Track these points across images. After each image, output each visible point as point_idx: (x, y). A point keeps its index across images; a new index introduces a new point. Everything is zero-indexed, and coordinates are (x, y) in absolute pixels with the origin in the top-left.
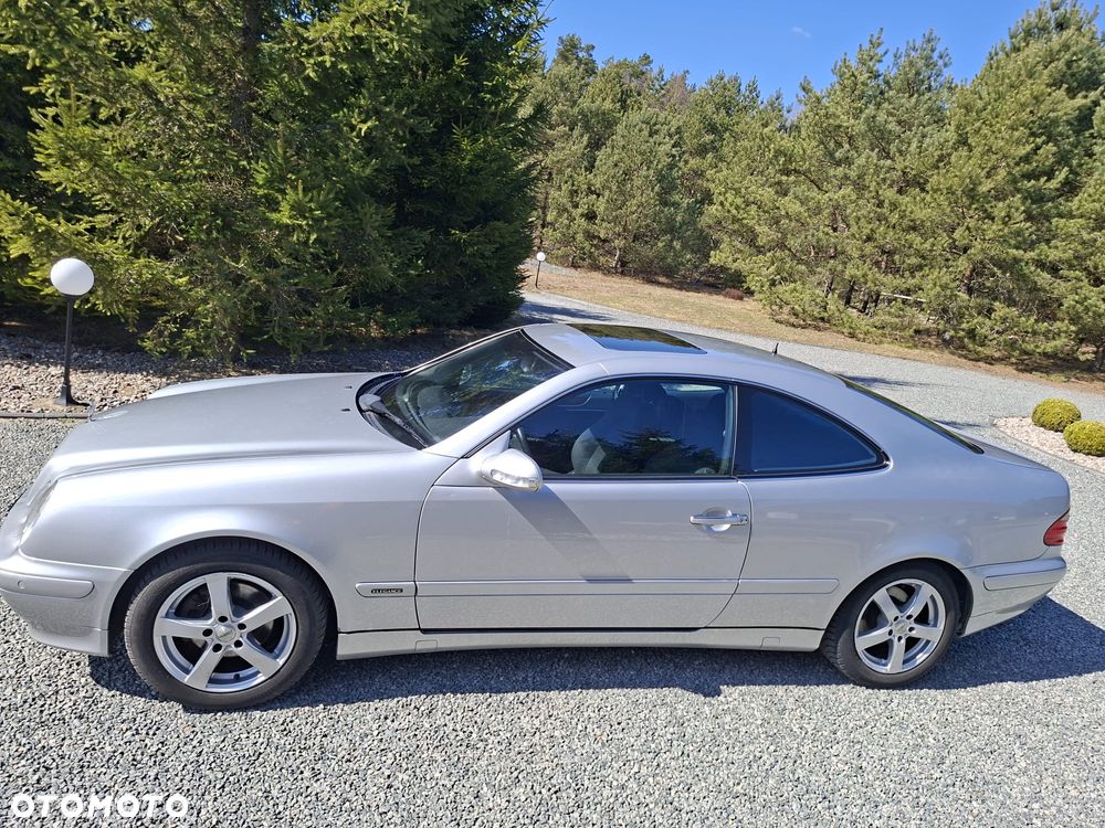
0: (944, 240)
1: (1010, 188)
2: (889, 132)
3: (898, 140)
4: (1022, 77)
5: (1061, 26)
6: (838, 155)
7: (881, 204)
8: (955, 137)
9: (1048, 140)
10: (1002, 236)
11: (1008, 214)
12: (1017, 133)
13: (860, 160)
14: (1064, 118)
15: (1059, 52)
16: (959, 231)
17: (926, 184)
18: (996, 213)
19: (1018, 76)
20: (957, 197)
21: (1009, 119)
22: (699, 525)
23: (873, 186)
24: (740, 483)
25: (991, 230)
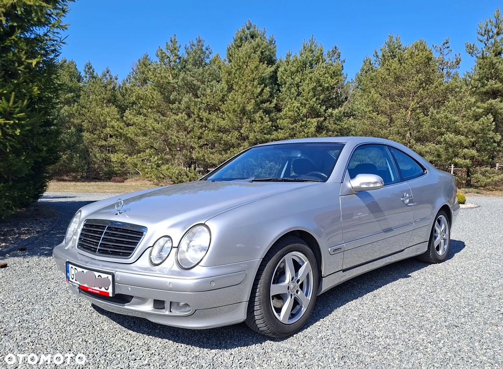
0: (236, 133)
1: (257, 108)
2: (195, 85)
3: (200, 89)
4: (248, 58)
5: (252, 37)
6: (172, 97)
7: (201, 120)
8: (227, 86)
9: (266, 86)
10: (261, 129)
11: (262, 119)
12: (255, 83)
13: (185, 99)
14: (267, 77)
15: (256, 48)
16: (243, 129)
17: (219, 109)
18: (257, 119)
19: (246, 58)
20: (238, 114)
21: (249, 77)
22: (403, 201)
23: (196, 111)
24: (405, 183)
25: (257, 126)
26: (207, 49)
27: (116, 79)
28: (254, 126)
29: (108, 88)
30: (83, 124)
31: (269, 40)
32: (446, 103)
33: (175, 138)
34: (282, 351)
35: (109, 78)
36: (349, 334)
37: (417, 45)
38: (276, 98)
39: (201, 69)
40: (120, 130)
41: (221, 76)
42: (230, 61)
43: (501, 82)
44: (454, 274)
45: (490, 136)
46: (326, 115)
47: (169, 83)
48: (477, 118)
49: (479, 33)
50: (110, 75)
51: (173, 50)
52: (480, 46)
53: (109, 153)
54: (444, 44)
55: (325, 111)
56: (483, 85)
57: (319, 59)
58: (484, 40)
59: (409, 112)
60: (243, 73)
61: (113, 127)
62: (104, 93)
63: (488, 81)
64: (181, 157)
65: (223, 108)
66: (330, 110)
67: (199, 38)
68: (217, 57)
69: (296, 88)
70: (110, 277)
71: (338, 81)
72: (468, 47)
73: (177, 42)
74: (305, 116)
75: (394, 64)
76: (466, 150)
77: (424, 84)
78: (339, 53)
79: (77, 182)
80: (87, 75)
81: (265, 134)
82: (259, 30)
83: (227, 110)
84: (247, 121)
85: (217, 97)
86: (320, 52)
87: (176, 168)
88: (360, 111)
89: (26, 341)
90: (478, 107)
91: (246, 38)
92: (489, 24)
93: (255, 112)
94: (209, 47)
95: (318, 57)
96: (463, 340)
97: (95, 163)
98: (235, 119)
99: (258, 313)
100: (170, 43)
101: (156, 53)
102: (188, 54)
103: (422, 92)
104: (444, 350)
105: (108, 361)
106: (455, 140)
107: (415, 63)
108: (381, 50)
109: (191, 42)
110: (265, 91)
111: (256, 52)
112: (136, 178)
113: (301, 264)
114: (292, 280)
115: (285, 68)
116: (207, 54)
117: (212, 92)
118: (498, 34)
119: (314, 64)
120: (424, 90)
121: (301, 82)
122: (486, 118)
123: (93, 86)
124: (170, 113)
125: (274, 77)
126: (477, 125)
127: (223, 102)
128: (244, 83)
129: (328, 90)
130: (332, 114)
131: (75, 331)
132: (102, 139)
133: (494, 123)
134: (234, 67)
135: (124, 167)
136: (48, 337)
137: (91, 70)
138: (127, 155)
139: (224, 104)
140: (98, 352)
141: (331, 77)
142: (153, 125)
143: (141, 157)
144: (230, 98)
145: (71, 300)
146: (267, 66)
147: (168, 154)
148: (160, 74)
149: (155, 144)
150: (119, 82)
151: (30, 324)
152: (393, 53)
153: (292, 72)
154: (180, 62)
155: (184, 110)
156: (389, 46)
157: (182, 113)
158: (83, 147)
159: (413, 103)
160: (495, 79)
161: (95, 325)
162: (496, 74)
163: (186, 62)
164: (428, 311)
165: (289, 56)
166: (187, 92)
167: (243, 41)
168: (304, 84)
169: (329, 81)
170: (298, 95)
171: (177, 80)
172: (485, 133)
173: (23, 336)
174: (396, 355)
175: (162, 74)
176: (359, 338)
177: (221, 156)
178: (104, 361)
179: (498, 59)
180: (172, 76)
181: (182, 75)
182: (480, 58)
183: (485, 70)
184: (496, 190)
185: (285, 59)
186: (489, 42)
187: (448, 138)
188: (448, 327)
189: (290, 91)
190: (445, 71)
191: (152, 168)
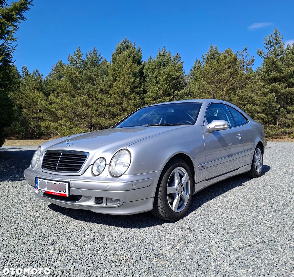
0: (119, 107)
1: (132, 91)
2: (93, 78)
3: (96, 80)
4: (125, 61)
5: (127, 48)
6: (78, 86)
7: (97, 99)
8: (113, 78)
9: (137, 78)
10: (135, 104)
11: (135, 98)
12: (130, 76)
13: (87, 86)
14: (137, 72)
15: (130, 54)
16: (124, 104)
17: (108, 93)
18: (132, 98)
19: (124, 61)
20: (120, 95)
21: (126, 72)
22: (238, 138)
23: (94, 94)
24: (238, 127)
25: (132, 102)
26: (100, 56)
27: (42, 76)
28: (130, 102)
29: (38, 81)
30: (22, 104)
31: (138, 50)
32: (247, 86)
33: (81, 111)
34: (176, 228)
35: (38, 75)
36: (215, 217)
37: (228, 51)
38: (143, 85)
39: (96, 68)
40: (46, 107)
41: (109, 72)
42: (114, 63)
43: (279, 73)
44: (269, 183)
45: (274, 105)
46: (174, 95)
47: (76, 77)
48: (265, 94)
49: (265, 43)
50: (38, 73)
51: (79, 57)
52: (266, 51)
53: (39, 122)
54: (244, 51)
55: (173, 92)
56: (269, 75)
57: (169, 61)
58: (268, 48)
59: (224, 92)
60: (122, 70)
61: (42, 105)
62: (35, 84)
63: (271, 72)
64: (85, 123)
65: (111, 92)
66: (176, 92)
67: (95, 49)
68: (105, 61)
69: (155, 79)
70: (67, 184)
71: (181, 74)
72: (258, 52)
73: (81, 51)
74: (161, 96)
75: (214, 63)
76: (259, 114)
77: (233, 75)
78: (180, 58)
79: (19, 140)
80: (24, 74)
81: (137, 107)
82: (131, 43)
83: (113, 92)
84: (126, 100)
85: (107, 85)
86: (169, 56)
87: (82, 129)
88: (194, 92)
89: (12, 228)
90: (266, 88)
91: (124, 48)
92: (271, 38)
93: (131, 94)
94: (101, 54)
95: (168, 59)
96: (286, 218)
97: (31, 128)
98: (118, 99)
99: (160, 205)
100: (76, 52)
101: (68, 59)
102: (88, 59)
103: (232, 80)
104: (276, 224)
105: (67, 237)
106: (253, 108)
107: (227, 62)
108: (206, 55)
109: (90, 52)
110: (136, 81)
111: (130, 57)
112: (56, 137)
113: (183, 175)
114: (179, 184)
115: (148, 66)
116: (100, 58)
117: (103, 82)
118: (276, 44)
119: (166, 64)
120: (233, 78)
121: (158, 75)
122: (271, 95)
123: (27, 80)
124: (78, 95)
125: (141, 72)
126: (266, 99)
127: (111, 88)
128: (123, 76)
129: (175, 80)
130: (177, 94)
131: (41, 222)
132: (34, 113)
133: (276, 98)
134: (117, 66)
135: (48, 131)
136: (25, 225)
137: (26, 70)
138: (51, 122)
139: (111, 89)
140: (59, 232)
141: (176, 72)
142: (67, 103)
143: (60, 123)
144: (115, 85)
145: (34, 204)
146: (137, 66)
147: (77, 121)
148: (71, 71)
149: (68, 115)
150: (44, 78)
151: (12, 219)
152: (213, 56)
153: (153, 69)
154: (83, 63)
155: (86, 94)
156: (211, 52)
157: (85, 95)
158: (23, 118)
159: (226, 87)
160: (276, 71)
161: (53, 218)
162: (276, 68)
163: (87, 64)
164: (260, 203)
165: (151, 59)
166: (88, 82)
167: (122, 51)
168: (160, 76)
169: (176, 74)
170: (157, 83)
171: (81, 75)
172: (270, 103)
173: (8, 225)
174: (248, 228)
175: (72, 71)
176: (222, 219)
177: (110, 121)
178: (65, 238)
179: (277, 59)
180: (78, 72)
181: (85, 72)
182: (266, 59)
183: (270, 65)
184: (278, 138)
185: (148, 61)
186: (272, 49)
187: (249, 107)
188: (275, 211)
189: (151, 80)
190: (245, 67)
191: (67, 130)
